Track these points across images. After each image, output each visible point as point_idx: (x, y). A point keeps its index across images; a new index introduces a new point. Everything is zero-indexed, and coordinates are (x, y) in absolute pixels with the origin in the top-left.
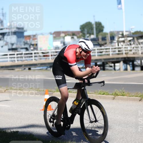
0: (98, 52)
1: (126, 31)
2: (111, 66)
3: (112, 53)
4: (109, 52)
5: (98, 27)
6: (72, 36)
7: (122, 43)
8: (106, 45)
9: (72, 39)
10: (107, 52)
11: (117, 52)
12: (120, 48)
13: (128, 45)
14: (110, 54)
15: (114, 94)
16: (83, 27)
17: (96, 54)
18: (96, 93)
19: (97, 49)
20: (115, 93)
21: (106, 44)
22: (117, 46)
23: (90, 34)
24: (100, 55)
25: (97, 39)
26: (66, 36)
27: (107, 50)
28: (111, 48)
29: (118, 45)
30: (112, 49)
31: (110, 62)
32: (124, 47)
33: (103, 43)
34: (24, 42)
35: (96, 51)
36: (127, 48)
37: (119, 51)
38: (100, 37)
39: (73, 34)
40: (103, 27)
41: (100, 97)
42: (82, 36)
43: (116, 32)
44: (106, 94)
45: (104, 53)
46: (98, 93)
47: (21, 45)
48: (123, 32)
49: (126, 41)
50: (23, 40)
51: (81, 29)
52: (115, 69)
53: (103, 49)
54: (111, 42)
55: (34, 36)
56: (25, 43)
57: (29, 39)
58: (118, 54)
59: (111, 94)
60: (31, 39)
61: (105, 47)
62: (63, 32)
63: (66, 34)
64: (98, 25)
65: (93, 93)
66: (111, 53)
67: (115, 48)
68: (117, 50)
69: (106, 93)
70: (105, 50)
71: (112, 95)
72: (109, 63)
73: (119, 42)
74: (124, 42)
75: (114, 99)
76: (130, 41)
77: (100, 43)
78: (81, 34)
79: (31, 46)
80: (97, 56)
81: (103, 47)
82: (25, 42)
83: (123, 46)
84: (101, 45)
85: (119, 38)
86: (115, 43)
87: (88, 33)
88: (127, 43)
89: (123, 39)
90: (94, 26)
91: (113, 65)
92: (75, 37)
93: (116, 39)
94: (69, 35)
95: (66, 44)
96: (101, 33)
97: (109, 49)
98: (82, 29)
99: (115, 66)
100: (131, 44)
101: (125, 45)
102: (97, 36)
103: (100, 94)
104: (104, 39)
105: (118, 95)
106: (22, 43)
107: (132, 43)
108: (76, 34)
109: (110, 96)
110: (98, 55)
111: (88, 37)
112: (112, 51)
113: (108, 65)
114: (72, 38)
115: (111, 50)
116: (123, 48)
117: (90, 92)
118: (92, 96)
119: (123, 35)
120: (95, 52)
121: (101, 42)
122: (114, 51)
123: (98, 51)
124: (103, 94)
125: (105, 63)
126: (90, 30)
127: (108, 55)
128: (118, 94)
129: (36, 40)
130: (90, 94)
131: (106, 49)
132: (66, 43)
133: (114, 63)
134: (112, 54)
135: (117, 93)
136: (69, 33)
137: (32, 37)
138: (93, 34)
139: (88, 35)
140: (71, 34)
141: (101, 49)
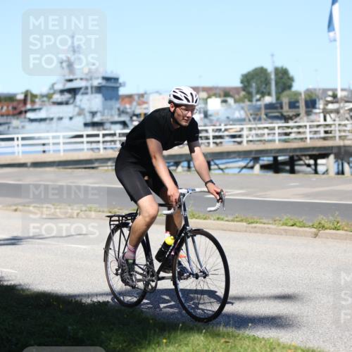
0: (280, 134)
1: (343, 90)
2: (309, 165)
3: (312, 136)
4: (304, 133)
5: (281, 78)
6: (223, 98)
7: (333, 115)
8: (297, 119)
9: (224, 104)
10: (299, 133)
11: (323, 135)
12: (330, 126)
13: (347, 119)
14: (306, 138)
15: (316, 224)
16: (247, 79)
17: (277, 137)
18: (277, 222)
19: (279, 127)
20: (320, 223)
21: (298, 115)
22: (322, 122)
23: (263, 94)
24: (285, 141)
25: (278, 105)
26: (209, 97)
27: (301, 130)
28: (308, 124)
29: (325, 120)
30: (311, 127)
31: (305, 155)
32: (337, 122)
33: (291, 113)
34: (119, 109)
35: (277, 131)
37: (326, 132)
38: (285, 100)
39: (226, 94)
40: (291, 79)
41: (285, 231)
42: (245, 97)
43: (320, 90)
44: (298, 224)
45: (293, 136)
46: (281, 222)
47: (112, 115)
48: (335, 91)
49: (341, 111)
50: (117, 105)
51: (242, 82)
52: (316, 172)
53: (292, 128)
54: (308, 113)
55: (142, 96)
56: (122, 112)
57: (130, 103)
58: (324, 139)
59: (311, 224)
60: (134, 104)
61: (296, 122)
62: (205, 89)
63: (211, 93)
64: (280, 75)
65: (271, 222)
66: (308, 136)
67: (318, 126)
68: (322, 130)
69: (300, 222)
70: (295, 130)
71: (313, 226)
72: (304, 158)
73: (326, 112)
74: (337, 111)
75: (316, 235)
76: (351, 110)
77: (285, 114)
78: (243, 93)
79: (135, 118)
80: (277, 142)
81: (291, 124)
82: (121, 109)
83: (334, 120)
84: (286, 119)
85: (328, 103)
86: (318, 114)
87: (258, 92)
88: (344, 114)
89: (335, 106)
90: (273, 77)
91: (312, 162)
92: (231, 100)
93: (321, 105)
94: (216, 95)
95: (211, 116)
96: (286, 93)
97: (306, 126)
98: (246, 84)
99: (316, 164)
101: (340, 120)
102: (278, 98)
103: (286, 224)
104: (293, 105)
105: (326, 229)
106: (115, 112)
108: (231, 93)
109: (307, 229)
110: (280, 140)
111: (258, 100)
112: (311, 132)
113: (301, 162)
114: (224, 101)
115: (308, 130)
116: (335, 125)
117: (264, 221)
118: (268, 228)
119: (335, 96)
120: (274, 134)
121: (286, 110)
122: (316, 132)
123: (281, 131)
124: (293, 225)
125: (296, 158)
126: (264, 86)
127: (303, 140)
128: (326, 226)
129: (145, 106)
131: (299, 127)
132: (209, 113)
133: (315, 158)
134: (311, 138)
135: (323, 222)
136: (218, 91)
137: (136, 98)
138: (269, 94)
139: (258, 96)
140: (222, 93)
141: (288, 127)
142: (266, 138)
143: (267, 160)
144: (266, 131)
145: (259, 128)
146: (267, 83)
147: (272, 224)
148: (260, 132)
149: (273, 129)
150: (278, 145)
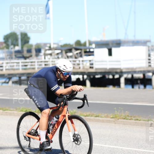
0: (22, 66)
1: (54, 44)
4: (34, 65)
5: (24, 38)
7: (49, 56)
8: (31, 58)
10: (32, 65)
12: (47, 62)
13: (56, 58)
16: (7, 38)
17: (21, 67)
18: (18, 110)
19: (22, 62)
21: (31, 56)
22: (43, 60)
23: (15, 45)
24: (25, 69)
25: (22, 51)
27: (33, 64)
28: (36, 61)
29: (45, 58)
30: (38, 62)
32: (51, 60)
33: (28, 55)
35: (21, 64)
36: (54, 61)
37: (45, 65)
38: (25, 49)
40: (29, 38)
42: (5, 47)
43: (42, 44)
45: (29, 67)
46: (20, 110)
48: (50, 44)
49: (53, 54)
51: (4, 39)
53: (28, 62)
54: (37, 55)
64: (23, 36)
65: (15, 110)
66: (36, 67)
67: (41, 62)
68: (43, 64)
70: (30, 64)
73: (45, 55)
74: (51, 54)
76: (58, 54)
77: (25, 56)
78: (4, 45)
81: (28, 60)
83: (49, 59)
84: (25, 58)
85: (46, 50)
86: (41, 56)
87: (12, 44)
88: (54, 56)
89: (50, 52)
90: (19, 37)
93: (43, 51)
96: (26, 45)
98: (6, 40)
100: (58, 58)
101: (53, 59)
102: (22, 48)
104: (29, 51)
107: (60, 56)
110: (22, 69)
111: (12, 48)
112: (38, 65)
115: (36, 64)
116: (49, 61)
117: (12, 109)
118: (13, 113)
119: (50, 47)
121: (25, 54)
122: (40, 65)
123: (23, 64)
126: (15, 41)
127: (34, 69)
130: (11, 110)
131: (31, 62)
134: (38, 68)
138: (18, 45)
139: (12, 46)
141: (26, 62)
142: (15, 67)
143: (15, 79)
144: (15, 64)
145: (12, 63)
146: (17, 40)
147: (15, 111)
148: (12, 64)
149: (19, 63)
150: (21, 71)
